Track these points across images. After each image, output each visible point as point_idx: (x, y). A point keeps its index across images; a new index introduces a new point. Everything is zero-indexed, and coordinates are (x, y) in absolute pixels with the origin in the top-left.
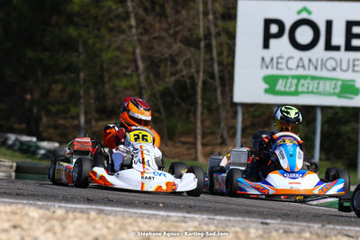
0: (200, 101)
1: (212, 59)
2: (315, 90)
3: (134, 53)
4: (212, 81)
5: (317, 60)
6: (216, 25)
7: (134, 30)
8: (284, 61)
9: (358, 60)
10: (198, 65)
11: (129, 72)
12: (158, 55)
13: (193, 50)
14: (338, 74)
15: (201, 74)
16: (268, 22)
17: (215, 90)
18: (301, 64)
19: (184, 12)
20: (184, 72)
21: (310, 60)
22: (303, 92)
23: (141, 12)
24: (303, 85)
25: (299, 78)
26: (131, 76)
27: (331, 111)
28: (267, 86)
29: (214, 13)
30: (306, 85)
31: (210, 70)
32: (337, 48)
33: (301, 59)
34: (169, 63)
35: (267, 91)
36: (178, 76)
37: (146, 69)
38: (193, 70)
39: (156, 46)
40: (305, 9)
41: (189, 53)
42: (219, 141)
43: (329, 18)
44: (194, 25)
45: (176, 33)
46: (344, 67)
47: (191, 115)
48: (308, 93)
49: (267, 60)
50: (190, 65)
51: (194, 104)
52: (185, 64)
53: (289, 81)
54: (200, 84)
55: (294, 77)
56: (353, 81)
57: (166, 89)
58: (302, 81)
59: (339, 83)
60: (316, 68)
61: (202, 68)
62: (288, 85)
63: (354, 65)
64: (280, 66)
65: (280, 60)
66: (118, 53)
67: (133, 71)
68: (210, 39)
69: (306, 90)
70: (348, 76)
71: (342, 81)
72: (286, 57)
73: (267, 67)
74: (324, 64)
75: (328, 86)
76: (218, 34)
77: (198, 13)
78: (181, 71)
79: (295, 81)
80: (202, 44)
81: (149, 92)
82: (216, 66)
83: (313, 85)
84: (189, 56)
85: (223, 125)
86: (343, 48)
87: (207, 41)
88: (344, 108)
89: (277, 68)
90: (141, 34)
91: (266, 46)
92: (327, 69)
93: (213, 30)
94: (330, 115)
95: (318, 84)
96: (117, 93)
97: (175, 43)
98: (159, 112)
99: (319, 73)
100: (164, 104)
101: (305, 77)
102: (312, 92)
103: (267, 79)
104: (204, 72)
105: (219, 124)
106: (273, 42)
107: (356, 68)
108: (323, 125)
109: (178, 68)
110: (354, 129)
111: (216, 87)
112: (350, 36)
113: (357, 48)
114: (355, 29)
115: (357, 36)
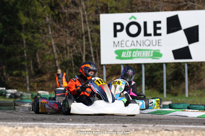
1: (89, 44)
2: (140, 56)
3: (51, 43)
4: (90, 55)
6: (90, 27)
7: (50, 32)
8: (124, 43)
9: (161, 40)
10: (82, 48)
13: (80, 40)
15: (84, 51)
16: (115, 24)
17: (92, 59)
19: (75, 22)
20: (76, 51)
21: (137, 42)
22: (135, 58)
23: (54, 23)
24: (135, 54)
25: (132, 50)
26: (50, 54)
27: (149, 65)
28: (117, 56)
29: (89, 22)
30: (136, 54)
31: (89, 49)
32: (150, 35)
34: (68, 48)
35: (117, 58)
37: (57, 51)
38: (80, 50)
40: (133, 17)
41: (78, 42)
43: (145, 21)
44: (79, 28)
45: (71, 32)
48: (137, 57)
49: (116, 43)
50: (79, 48)
52: (76, 47)
53: (128, 52)
54: (84, 56)
55: (129, 50)
58: (134, 52)
59: (152, 52)
60: (140, 45)
61: (84, 49)
62: (127, 54)
64: (122, 45)
65: (122, 42)
66: (44, 44)
67: (51, 52)
68: (88, 34)
69: (136, 56)
70: (156, 48)
71: (154, 50)
72: (125, 41)
75: (147, 54)
76: (92, 32)
77: (81, 22)
78: (75, 50)
80: (84, 38)
83: (139, 53)
86: (153, 34)
87: (86, 36)
88: (155, 64)
89: (121, 46)
91: (115, 36)
93: (89, 30)
94: (149, 67)
97: (71, 37)
99: (142, 48)
101: (135, 50)
102: (139, 57)
103: (117, 52)
104: (86, 50)
108: (145, 73)
109: (73, 49)
110: (161, 74)
111: (92, 57)
112: (156, 28)
113: (160, 35)
114: (158, 25)
115: (160, 28)
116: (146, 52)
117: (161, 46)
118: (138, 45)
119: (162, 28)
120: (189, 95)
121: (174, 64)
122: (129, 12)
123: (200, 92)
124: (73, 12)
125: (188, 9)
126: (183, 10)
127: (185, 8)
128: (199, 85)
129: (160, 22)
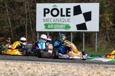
0: (26, 31)
1: (29, 20)
2: (58, 27)
3: (8, 19)
4: (29, 26)
5: (59, 19)
6: (30, 10)
7: (8, 13)
8: (50, 20)
9: (70, 19)
10: (26, 22)
11: (6, 24)
12: (15, 19)
14: (65, 23)
15: (27, 24)
16: (45, 9)
17: (30, 28)
18: (54, 20)
19: (21, 7)
20: (22, 24)
21: (57, 19)
22: (55, 28)
23: (9, 7)
24: (55, 26)
25: (54, 24)
26: (7, 25)
28: (45, 27)
29: (29, 7)
31: (29, 23)
32: (64, 16)
33: (54, 19)
34: (17, 21)
35: (45, 28)
36: (20, 25)
37: (11, 23)
38: (24, 23)
39: (14, 16)
40: (55, 5)
41: (23, 18)
42: (32, 42)
43: (62, 8)
44: (24, 11)
45: (19, 13)
46: (66, 21)
47: (24, 35)
48: (56, 28)
49: (45, 20)
50: (24, 22)
51: (25, 32)
52: (22, 21)
54: (26, 27)
55: (52, 24)
56: (69, 25)
57: (17, 28)
58: (55, 25)
59: (65, 25)
60: (59, 21)
62: (51, 26)
63: (69, 20)
64: (48, 21)
65: (48, 20)
66: (3, 19)
67: (8, 24)
68: (29, 15)
70: (67, 23)
71: (66, 25)
73: (45, 22)
74: (61, 20)
75: (62, 26)
76: (31, 13)
77: (25, 7)
79: (53, 25)
80: (27, 16)
81: (12, 29)
82: (30, 22)
84: (23, 19)
85: (33, 38)
86: (65, 16)
88: (66, 32)
90: (10, 14)
91: (45, 16)
92: (62, 22)
93: (29, 12)
95: (59, 26)
96: (3, 30)
97: (19, 16)
98: (15, 35)
99: (59, 23)
100: (16, 33)
101: (56, 24)
102: (58, 28)
103: (45, 25)
104: (27, 23)
105: (32, 37)
106: (46, 15)
107: (69, 21)
109: (20, 23)
110: (69, 38)
111: (31, 27)
112: (67, 12)
113: (70, 16)
114: (69, 11)
115: (70, 12)
116: (62, 25)
117: (70, 22)
118: (57, 21)
119: (71, 12)
120: (85, 50)
121: (76, 33)
122: (52, 3)
123: (91, 49)
124: (21, 2)
125: (85, 2)
126: (83, 3)
127: (83, 2)
128: (90, 44)
129: (70, 9)
